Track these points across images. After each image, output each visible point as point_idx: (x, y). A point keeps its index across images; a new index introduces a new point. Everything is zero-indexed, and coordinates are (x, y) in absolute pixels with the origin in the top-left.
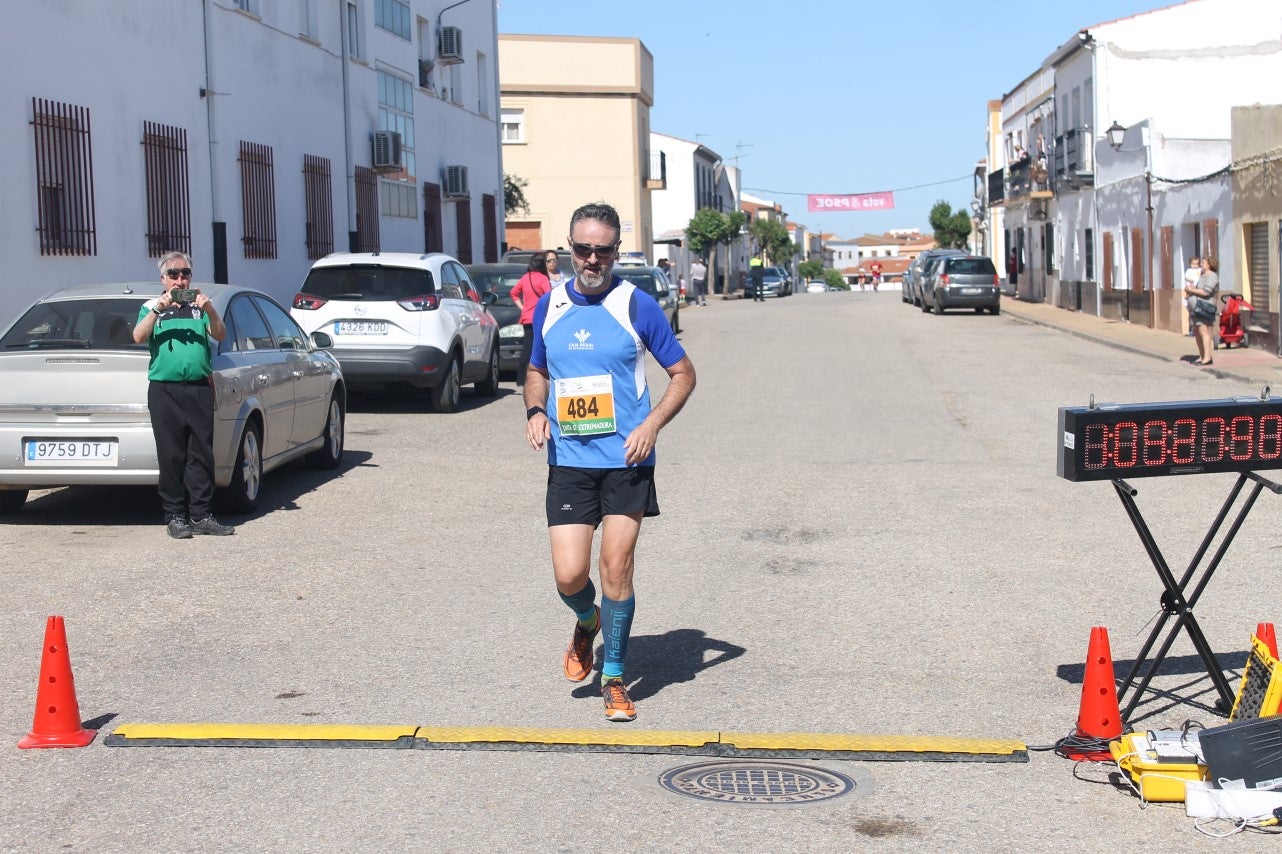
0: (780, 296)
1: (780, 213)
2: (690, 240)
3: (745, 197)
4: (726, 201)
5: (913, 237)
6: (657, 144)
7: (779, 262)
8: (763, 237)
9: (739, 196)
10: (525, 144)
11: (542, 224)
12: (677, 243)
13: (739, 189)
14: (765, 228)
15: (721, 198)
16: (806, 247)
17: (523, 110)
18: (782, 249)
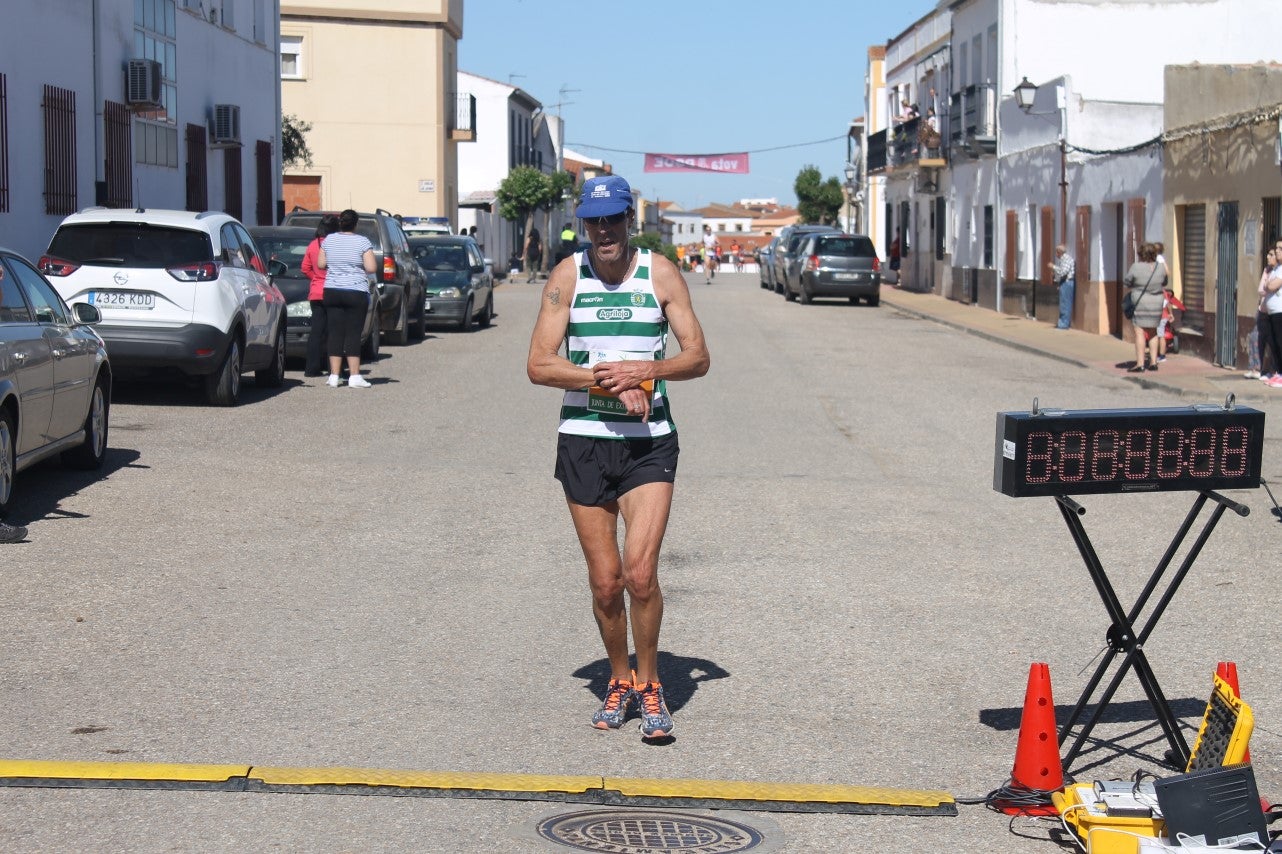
2: (502, 204)
3: (569, 154)
4: (546, 158)
5: (769, 208)
6: (465, 85)
9: (561, 153)
10: (304, 80)
11: (323, 180)
12: (486, 207)
13: (562, 145)
15: (540, 154)
16: (640, 216)
17: (302, 38)
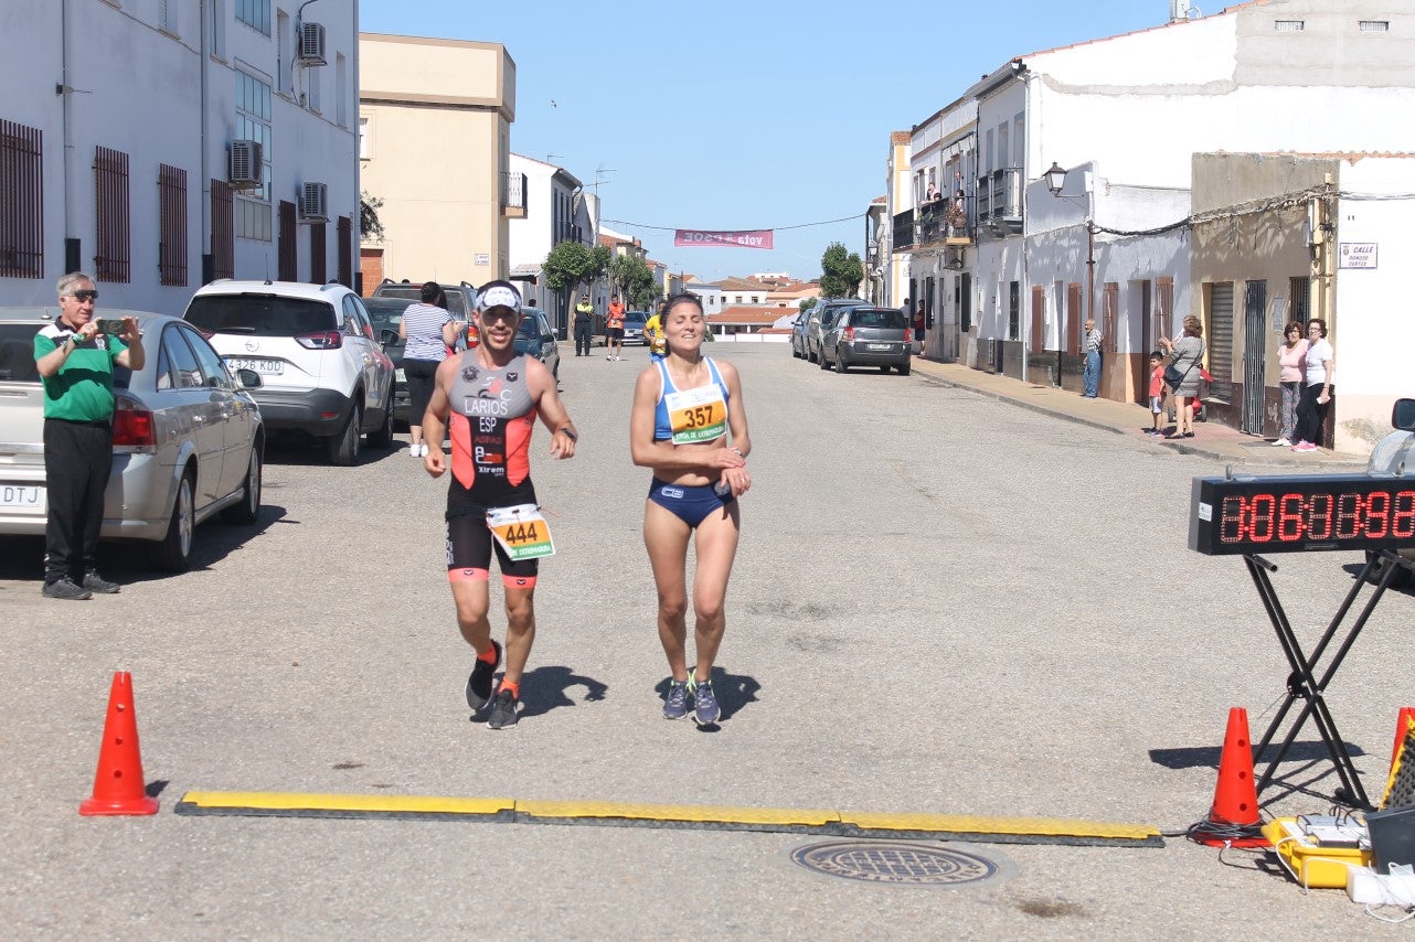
1: (639, 249)
2: (549, 277)
3: (603, 231)
4: (584, 234)
5: (781, 282)
6: (517, 165)
7: (639, 305)
8: (626, 277)
9: (597, 228)
10: (369, 160)
11: (385, 253)
12: (531, 279)
13: (597, 223)
15: (580, 229)
16: (667, 290)
17: (367, 120)
18: (644, 291)
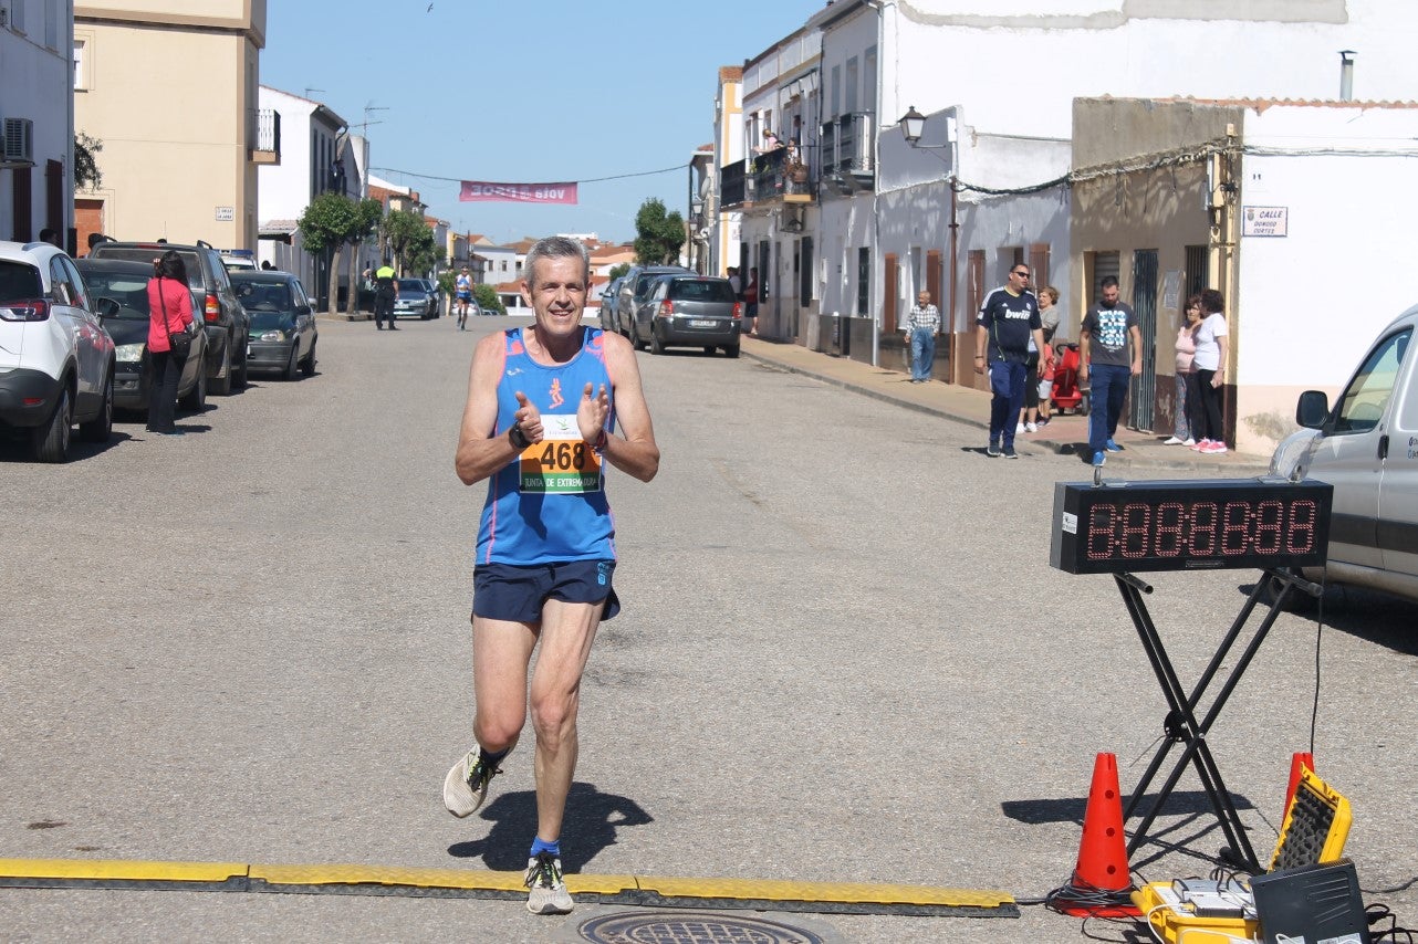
0: (424, 318)
1: (417, 203)
2: (307, 236)
3: (374, 181)
4: (350, 183)
6: (268, 101)
7: (416, 271)
8: (400, 236)
9: (366, 178)
10: (86, 91)
11: (105, 205)
12: (285, 238)
13: (367, 169)
14: (404, 224)
15: (345, 178)
16: (450, 253)
17: (83, 42)
18: (422, 254)
